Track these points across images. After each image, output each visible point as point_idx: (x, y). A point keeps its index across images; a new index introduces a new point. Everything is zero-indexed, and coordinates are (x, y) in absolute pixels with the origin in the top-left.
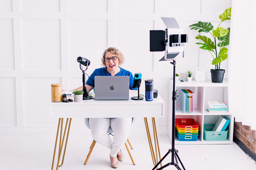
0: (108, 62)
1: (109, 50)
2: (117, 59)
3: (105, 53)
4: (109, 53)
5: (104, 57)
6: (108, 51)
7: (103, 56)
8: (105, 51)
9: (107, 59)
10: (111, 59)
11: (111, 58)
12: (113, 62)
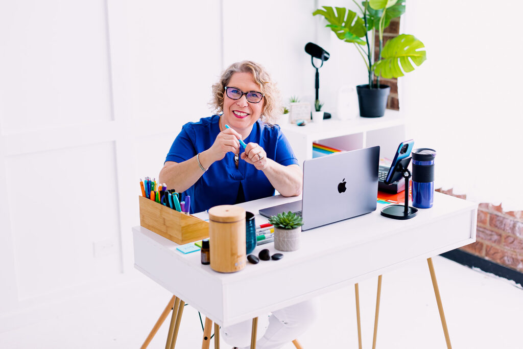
0: (233, 101)
1: (248, 68)
2: (262, 102)
3: (232, 72)
4: (246, 75)
5: (225, 83)
6: (242, 71)
7: (224, 80)
8: (234, 65)
9: (232, 91)
10: (244, 97)
11: (246, 94)
12: (249, 105)
